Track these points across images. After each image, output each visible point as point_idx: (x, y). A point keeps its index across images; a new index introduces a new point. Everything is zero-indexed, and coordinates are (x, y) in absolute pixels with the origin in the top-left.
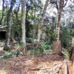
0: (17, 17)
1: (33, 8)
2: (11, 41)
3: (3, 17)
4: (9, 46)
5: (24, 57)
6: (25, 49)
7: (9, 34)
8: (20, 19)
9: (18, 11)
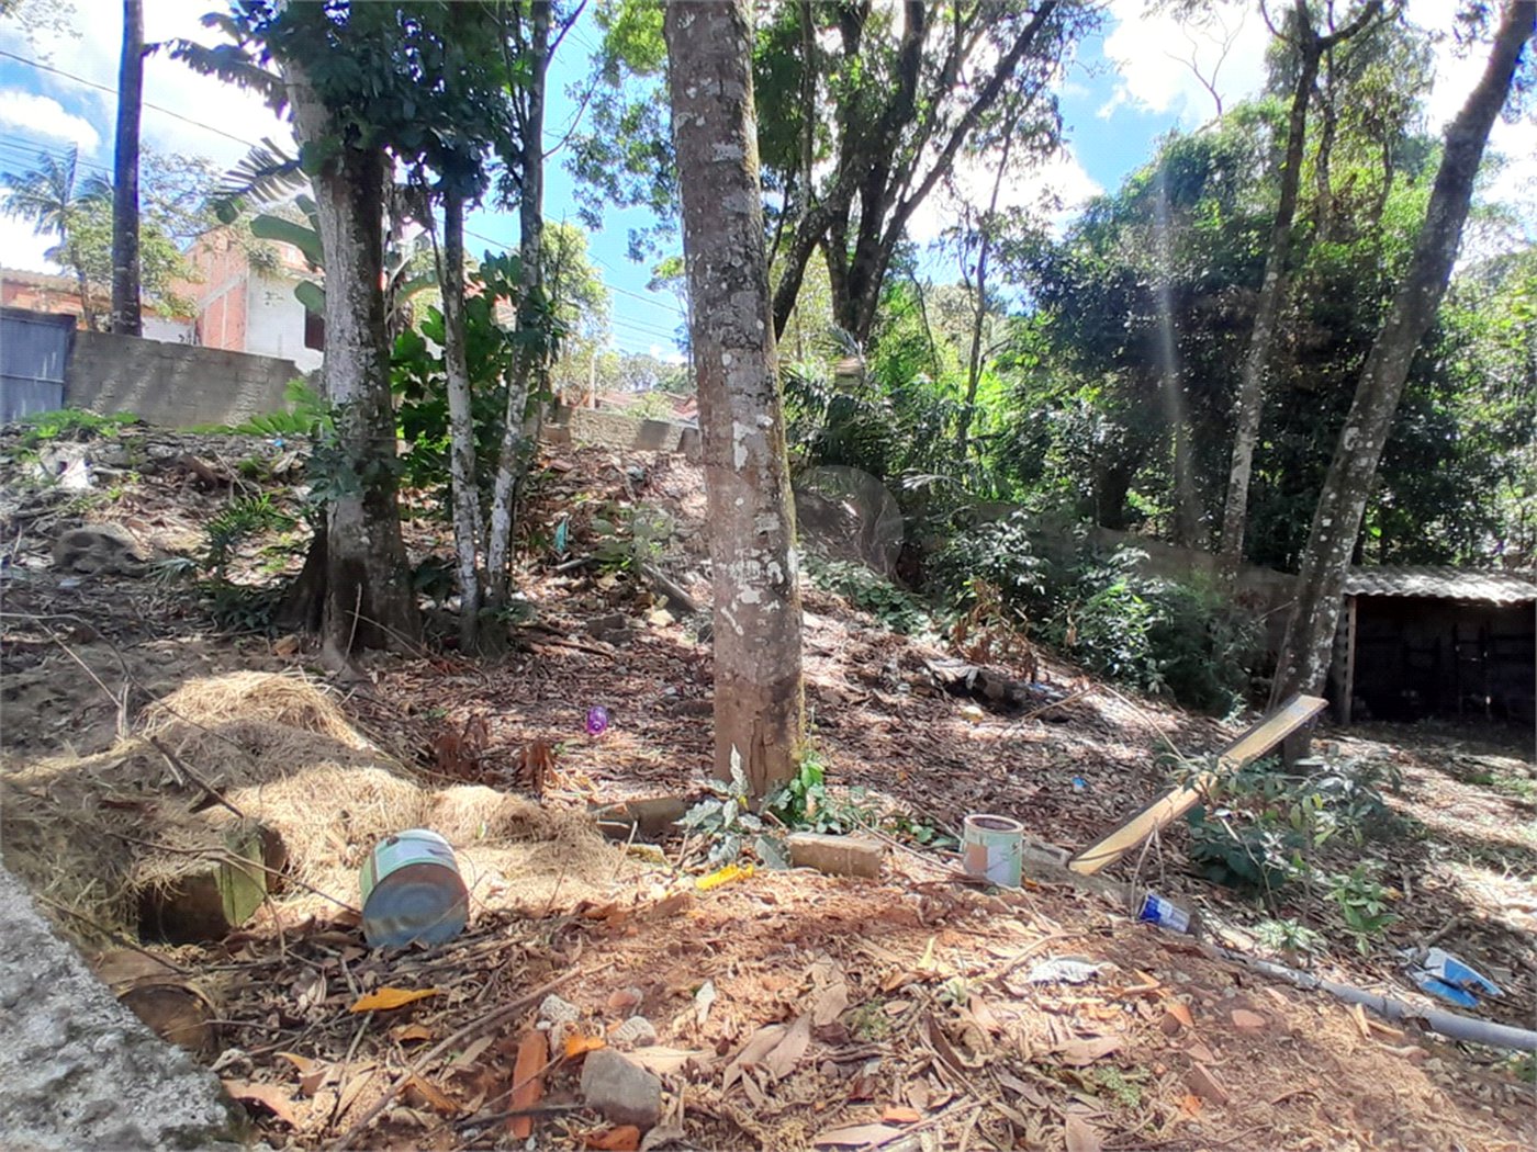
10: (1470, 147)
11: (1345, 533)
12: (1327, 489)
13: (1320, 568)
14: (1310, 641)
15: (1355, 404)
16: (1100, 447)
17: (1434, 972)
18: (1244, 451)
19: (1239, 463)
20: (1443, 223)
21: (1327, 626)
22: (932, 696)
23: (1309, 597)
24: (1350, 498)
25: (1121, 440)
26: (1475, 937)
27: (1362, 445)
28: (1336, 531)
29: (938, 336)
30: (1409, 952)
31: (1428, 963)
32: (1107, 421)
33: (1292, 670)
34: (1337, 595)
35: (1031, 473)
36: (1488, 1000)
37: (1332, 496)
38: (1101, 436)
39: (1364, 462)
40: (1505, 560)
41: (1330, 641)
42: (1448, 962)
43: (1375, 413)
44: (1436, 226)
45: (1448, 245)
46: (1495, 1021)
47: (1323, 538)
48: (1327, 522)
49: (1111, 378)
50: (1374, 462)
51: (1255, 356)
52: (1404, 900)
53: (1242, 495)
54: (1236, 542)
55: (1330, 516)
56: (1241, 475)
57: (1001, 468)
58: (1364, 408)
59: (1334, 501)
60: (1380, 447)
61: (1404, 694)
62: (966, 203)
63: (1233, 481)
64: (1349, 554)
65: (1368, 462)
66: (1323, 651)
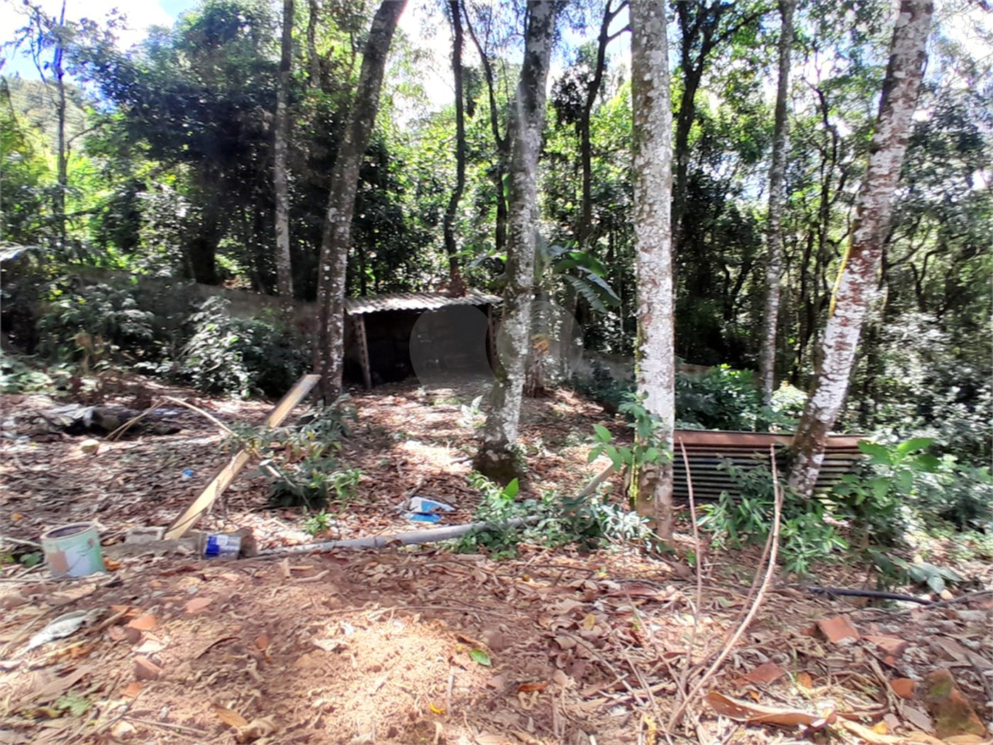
0: (586, 150)
1: (752, 21)
2: (536, 392)
3: (461, 177)
4: (516, 440)
5: (658, 566)
6: (665, 490)
7: (519, 326)
8: (615, 173)
9: (595, 87)
10: (383, 34)
11: (338, 274)
12: (324, 247)
13: (328, 297)
14: (330, 342)
15: (332, 193)
16: (183, 221)
17: (416, 510)
18: (282, 225)
19: (280, 233)
20: (369, 81)
21: (337, 332)
22: (51, 441)
23: (325, 316)
24: (338, 252)
25: (199, 217)
26: (435, 484)
27: (340, 219)
28: (334, 273)
29: (24, 123)
30: (401, 504)
31: (412, 506)
32: (187, 201)
33: (323, 362)
34: (340, 313)
35: (129, 243)
36: (445, 515)
37: (328, 252)
38: (182, 213)
39: (341, 230)
40: (435, 285)
41: (340, 342)
42: (423, 502)
43: (343, 199)
44: (365, 82)
45: (373, 97)
46: (451, 525)
47: (327, 278)
48: (327, 268)
49: (184, 168)
50: (348, 229)
51: (279, 160)
52: (397, 477)
53: (286, 254)
54: (288, 287)
55: (328, 264)
56: (283, 241)
57: (102, 240)
58: (337, 196)
59: (329, 254)
60: (350, 220)
61: (398, 365)
62: (36, 9)
63: (279, 246)
64: (342, 287)
65: (345, 230)
66: (338, 348)
